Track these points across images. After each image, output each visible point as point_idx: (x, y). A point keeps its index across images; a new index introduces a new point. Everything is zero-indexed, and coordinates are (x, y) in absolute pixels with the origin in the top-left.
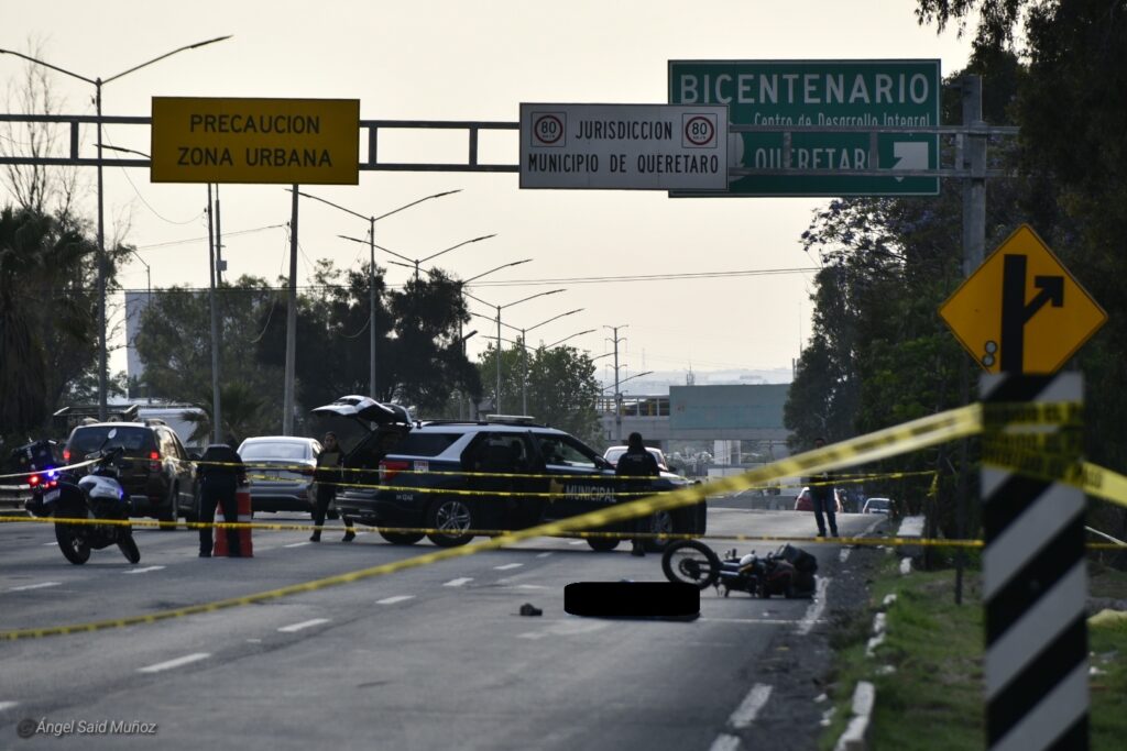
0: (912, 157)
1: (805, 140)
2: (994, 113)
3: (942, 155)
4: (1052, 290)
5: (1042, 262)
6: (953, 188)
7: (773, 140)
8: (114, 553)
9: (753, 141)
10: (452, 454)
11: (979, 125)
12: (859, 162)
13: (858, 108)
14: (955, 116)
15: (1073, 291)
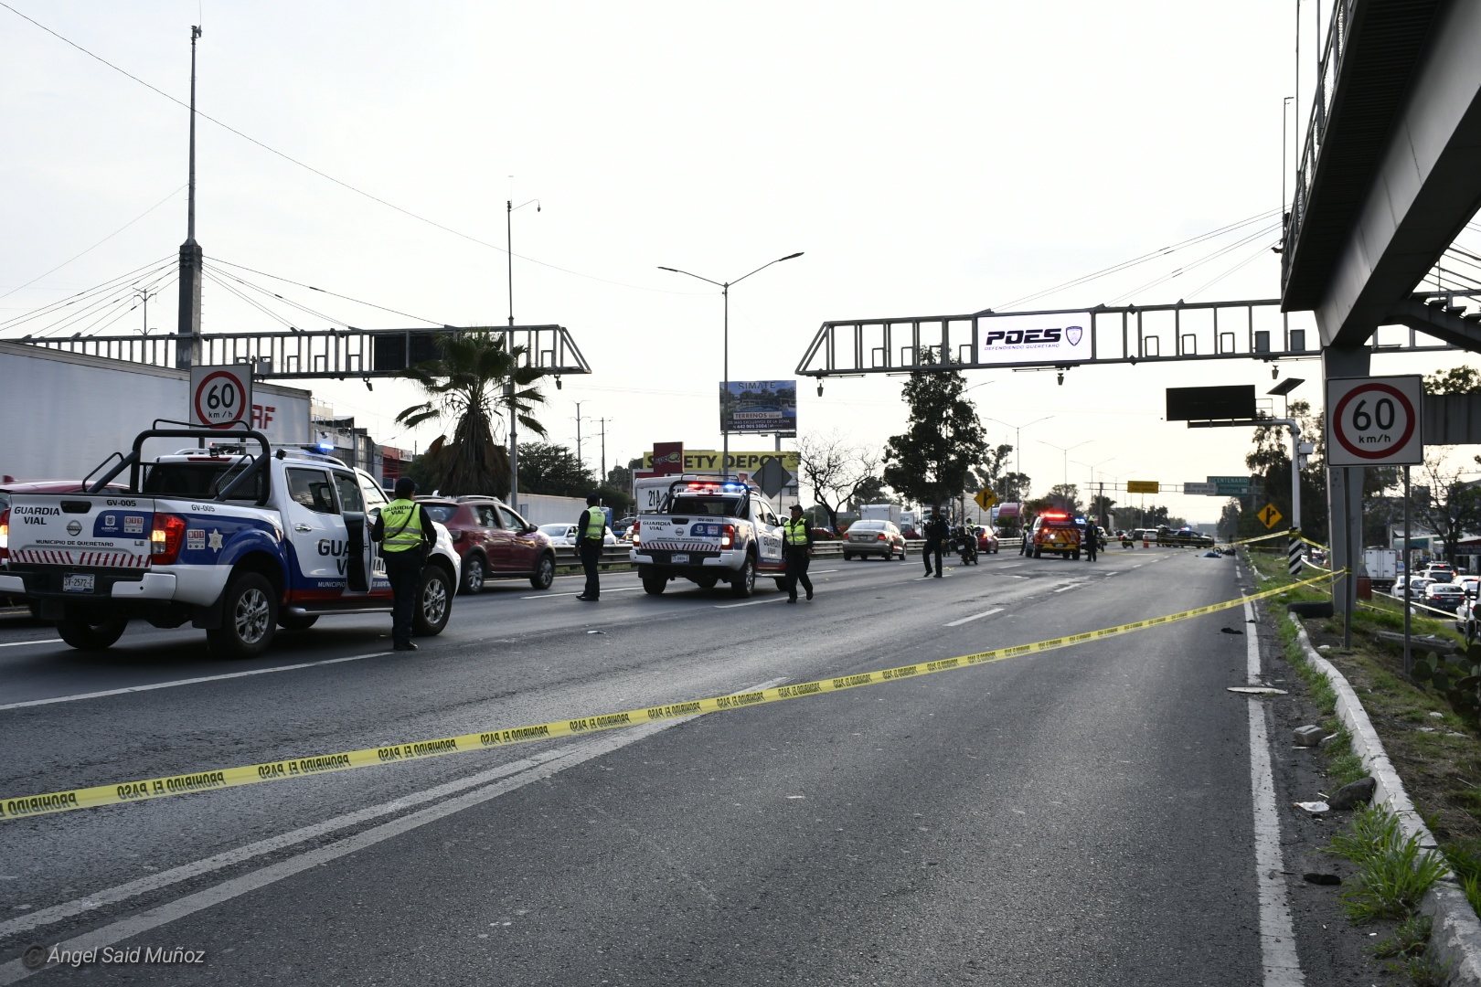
0: (1244, 491)
1: (1228, 488)
2: (1257, 484)
3: (1249, 490)
4: (1274, 513)
5: (1273, 509)
6: (1251, 496)
7: (1223, 488)
8: (1130, 547)
9: (1220, 488)
10: (1176, 534)
11: (1255, 486)
12: (1236, 491)
13: (1236, 483)
14: (1251, 484)
15: (1277, 513)
